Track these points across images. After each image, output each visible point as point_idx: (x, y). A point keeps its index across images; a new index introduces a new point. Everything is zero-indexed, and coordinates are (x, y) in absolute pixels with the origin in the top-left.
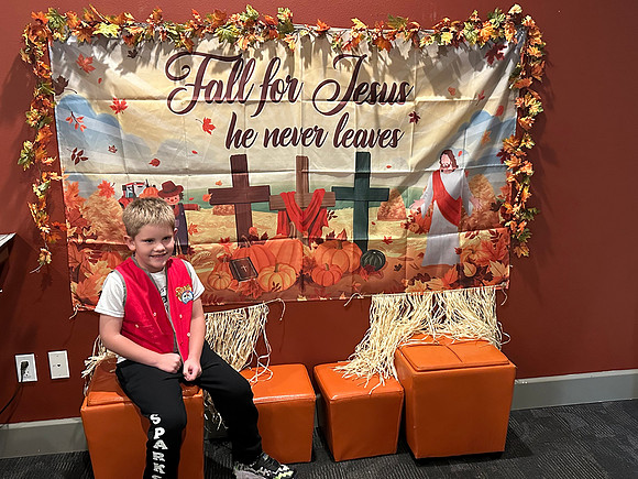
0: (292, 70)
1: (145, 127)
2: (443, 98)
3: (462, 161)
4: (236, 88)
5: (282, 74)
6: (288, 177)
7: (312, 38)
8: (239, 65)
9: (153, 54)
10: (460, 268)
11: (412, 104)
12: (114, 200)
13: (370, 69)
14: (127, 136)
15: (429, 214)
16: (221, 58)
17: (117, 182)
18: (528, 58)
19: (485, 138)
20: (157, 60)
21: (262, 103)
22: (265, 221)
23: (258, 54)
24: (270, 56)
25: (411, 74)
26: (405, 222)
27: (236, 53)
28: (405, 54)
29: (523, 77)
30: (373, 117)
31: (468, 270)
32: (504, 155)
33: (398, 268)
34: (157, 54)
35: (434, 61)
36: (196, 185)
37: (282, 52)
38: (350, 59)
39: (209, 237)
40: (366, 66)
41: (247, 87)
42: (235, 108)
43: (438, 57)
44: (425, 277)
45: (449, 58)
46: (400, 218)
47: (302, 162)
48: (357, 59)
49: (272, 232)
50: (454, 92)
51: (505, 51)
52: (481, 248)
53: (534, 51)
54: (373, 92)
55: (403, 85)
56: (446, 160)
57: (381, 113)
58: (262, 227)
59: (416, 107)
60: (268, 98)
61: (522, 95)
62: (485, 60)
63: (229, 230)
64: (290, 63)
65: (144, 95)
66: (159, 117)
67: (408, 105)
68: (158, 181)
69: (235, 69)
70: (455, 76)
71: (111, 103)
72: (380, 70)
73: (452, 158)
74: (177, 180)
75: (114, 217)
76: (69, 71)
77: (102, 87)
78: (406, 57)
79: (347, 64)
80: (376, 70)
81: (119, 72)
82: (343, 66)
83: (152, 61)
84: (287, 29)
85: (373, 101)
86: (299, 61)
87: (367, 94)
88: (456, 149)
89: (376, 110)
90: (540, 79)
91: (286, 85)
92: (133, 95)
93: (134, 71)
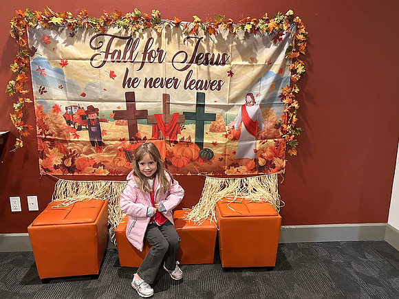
0: (160, 45)
1: (77, 75)
2: (247, 63)
3: (258, 100)
4: (128, 54)
5: (154, 47)
6: (158, 105)
7: (172, 27)
8: (130, 41)
9: (83, 35)
10: (256, 160)
11: (229, 66)
12: (61, 115)
13: (205, 46)
14: (68, 80)
15: (239, 130)
16: (120, 38)
17: (63, 105)
18: (297, 41)
19: (271, 86)
20: (85, 38)
21: (143, 63)
22: (145, 130)
23: (141, 35)
24: (148, 36)
25: (228, 49)
26: (225, 133)
27: (129, 35)
28: (225, 37)
29: (294, 52)
30: (206, 73)
31: (261, 162)
32: (283, 97)
33: (221, 159)
34: (85, 35)
35: (242, 42)
36: (106, 108)
37: (154, 35)
38: (193, 39)
39: (113, 137)
40: (203, 44)
41: (135, 54)
42: (128, 65)
43: (244, 40)
44: (236, 165)
45: (250, 40)
46: (222, 131)
47: (166, 97)
48: (198, 40)
49: (149, 136)
50: (253, 60)
51: (283, 37)
52: (268, 149)
53: (301, 37)
54: (207, 58)
55: (224, 55)
56: (249, 99)
57: (211, 70)
58: (144, 133)
59: (231, 68)
60: (147, 60)
61: (293, 62)
62: (272, 42)
63: (124, 134)
64: (159, 41)
65: (77, 57)
66: (85, 69)
67: (227, 66)
68: (85, 105)
69: (128, 44)
70: (254, 51)
71: (60, 61)
72: (210, 46)
73: (253, 98)
74: (95, 105)
75: (60, 124)
76: (38, 43)
77: (55, 53)
78: (226, 39)
79: (192, 42)
80: (208, 46)
81: (64, 45)
82: (189, 43)
83: (83, 39)
84: (158, 21)
85: (207, 64)
86: (164, 40)
87: (203, 59)
88: (255, 92)
89: (208, 69)
90: (304, 53)
91: (157, 53)
92: (71, 57)
93: (73, 45)
